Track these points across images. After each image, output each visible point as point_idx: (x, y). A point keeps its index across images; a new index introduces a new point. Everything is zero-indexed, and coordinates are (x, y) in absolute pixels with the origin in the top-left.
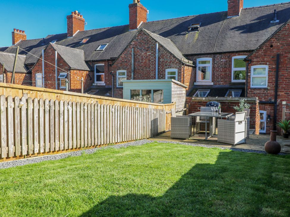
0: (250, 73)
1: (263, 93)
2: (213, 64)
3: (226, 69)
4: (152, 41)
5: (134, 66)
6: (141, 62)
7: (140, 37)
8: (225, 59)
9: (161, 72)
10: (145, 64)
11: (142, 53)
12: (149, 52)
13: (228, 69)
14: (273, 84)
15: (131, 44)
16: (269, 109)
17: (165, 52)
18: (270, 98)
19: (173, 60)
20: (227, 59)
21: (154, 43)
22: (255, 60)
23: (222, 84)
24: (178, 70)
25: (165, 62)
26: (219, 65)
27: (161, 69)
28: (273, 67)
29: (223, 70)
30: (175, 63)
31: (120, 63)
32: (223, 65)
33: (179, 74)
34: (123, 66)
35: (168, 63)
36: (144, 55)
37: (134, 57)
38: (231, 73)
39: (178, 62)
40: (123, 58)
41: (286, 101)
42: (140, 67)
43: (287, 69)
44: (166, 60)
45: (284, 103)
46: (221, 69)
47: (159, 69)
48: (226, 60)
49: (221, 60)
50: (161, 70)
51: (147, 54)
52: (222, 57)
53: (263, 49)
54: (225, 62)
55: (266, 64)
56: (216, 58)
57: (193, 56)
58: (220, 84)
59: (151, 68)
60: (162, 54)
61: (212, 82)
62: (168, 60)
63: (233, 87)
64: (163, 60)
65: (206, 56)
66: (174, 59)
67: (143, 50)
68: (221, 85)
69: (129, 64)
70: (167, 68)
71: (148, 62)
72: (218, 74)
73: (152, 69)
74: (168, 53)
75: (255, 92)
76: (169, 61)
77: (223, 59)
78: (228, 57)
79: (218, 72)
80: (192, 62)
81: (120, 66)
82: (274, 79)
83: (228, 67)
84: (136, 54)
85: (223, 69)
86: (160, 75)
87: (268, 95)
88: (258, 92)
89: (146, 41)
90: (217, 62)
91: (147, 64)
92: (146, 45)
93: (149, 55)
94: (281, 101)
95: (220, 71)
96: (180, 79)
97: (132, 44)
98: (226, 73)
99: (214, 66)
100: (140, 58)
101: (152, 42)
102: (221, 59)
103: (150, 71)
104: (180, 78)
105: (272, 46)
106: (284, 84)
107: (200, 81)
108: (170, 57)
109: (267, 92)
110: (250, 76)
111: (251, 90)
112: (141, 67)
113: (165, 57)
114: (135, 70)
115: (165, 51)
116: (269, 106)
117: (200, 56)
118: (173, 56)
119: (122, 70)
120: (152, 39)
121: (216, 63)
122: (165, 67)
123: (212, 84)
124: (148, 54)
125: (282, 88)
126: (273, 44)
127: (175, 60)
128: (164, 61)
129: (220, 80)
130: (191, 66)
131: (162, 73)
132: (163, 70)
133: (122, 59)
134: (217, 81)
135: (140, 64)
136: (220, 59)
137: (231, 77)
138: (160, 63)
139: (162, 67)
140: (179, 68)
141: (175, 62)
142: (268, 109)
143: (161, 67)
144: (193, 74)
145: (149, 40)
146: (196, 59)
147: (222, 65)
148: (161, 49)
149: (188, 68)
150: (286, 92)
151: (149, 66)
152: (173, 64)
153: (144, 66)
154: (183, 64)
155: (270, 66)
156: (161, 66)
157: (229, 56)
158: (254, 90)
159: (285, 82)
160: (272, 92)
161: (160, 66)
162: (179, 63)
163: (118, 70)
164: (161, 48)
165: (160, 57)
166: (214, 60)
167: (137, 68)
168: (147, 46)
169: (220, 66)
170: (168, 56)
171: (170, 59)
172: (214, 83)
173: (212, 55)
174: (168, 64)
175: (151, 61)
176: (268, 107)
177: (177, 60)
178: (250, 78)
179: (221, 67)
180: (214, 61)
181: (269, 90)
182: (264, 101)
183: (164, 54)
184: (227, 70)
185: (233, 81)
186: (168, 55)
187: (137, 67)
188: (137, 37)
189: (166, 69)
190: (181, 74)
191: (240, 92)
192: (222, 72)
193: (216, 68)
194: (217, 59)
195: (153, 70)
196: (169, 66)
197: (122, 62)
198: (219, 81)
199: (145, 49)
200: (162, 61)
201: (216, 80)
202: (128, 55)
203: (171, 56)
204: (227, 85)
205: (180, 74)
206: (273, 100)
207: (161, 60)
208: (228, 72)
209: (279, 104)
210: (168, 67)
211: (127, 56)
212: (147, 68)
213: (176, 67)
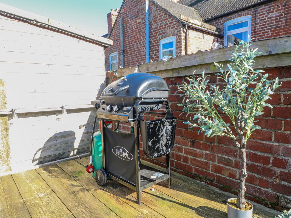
2: (252, 25)
3: (279, 30)
5: (124, 44)
6: (131, 37)
8: (276, 11)
9: (154, 46)
10: (136, 38)
11: (132, 23)
12: (139, 19)
13: (282, 29)
17: (158, 12)
19: (168, 21)
20: (281, 10)
24: (176, 37)
25: (159, 28)
26: (265, 25)
27: (154, 41)
30: (172, 26)
32: (273, 23)
33: (177, 45)
35: (163, 28)
36: (134, 25)
37: (124, 31)
39: (176, 24)
40: (114, 35)
42: (130, 44)
44: (160, 25)
46: (268, 32)
47: (151, 42)
48: (278, 13)
49: (270, 15)
50: (153, 44)
51: (137, 22)
52: (270, 10)
54: (276, 17)
56: (259, 13)
57: (219, 20)
59: (143, 42)
60: (155, 16)
62: (162, 24)
64: (156, 26)
65: (240, 13)
66: (170, 20)
67: (133, 17)
69: (119, 43)
70: (161, 39)
71: (138, 34)
73: (143, 45)
74: (162, 12)
76: (163, 26)
77: (272, 12)
78: (284, 6)
80: (214, 28)
81: (112, 48)
83: (284, 26)
84: (126, 26)
85: (274, 31)
86: (153, 51)
89: (135, 2)
90: (261, 20)
91: (137, 37)
92: (136, 8)
93: (139, 23)
95: (266, 36)
96: (179, 53)
97: (121, 13)
99: (255, 29)
100: (130, 31)
101: (142, 1)
102: (269, 13)
103: (140, 47)
104: (179, 51)
113: (159, 20)
114: (126, 49)
115: (158, 9)
117: (229, 17)
118: (169, 15)
119: (114, 53)
121: (258, 22)
122: (159, 36)
127: (171, 20)
128: (157, 28)
130: (209, 33)
131: (155, 48)
132: (156, 43)
135: (130, 39)
136: (266, 14)
138: (152, 32)
139: (155, 38)
140: (177, 34)
141: (172, 24)
143: (153, 39)
146: (223, 23)
147: (271, 23)
148: (154, 8)
151: (140, 41)
152: (169, 29)
153: (135, 42)
154: (184, 26)
161: (152, 37)
162: (178, 24)
163: (110, 54)
164: (153, 6)
165: (152, 22)
166: (254, 19)
167: (128, 47)
168: (136, 10)
169: (267, 27)
170: (162, 17)
171: (165, 21)
173: (251, 10)
174: (162, 31)
175: (141, 31)
177: (174, 21)
179: (268, 28)
180: (255, 19)
183: (157, 16)
184: (281, 32)
186: (162, 15)
187: (128, 44)
188: (127, 0)
189: (160, 40)
190: (181, 44)
193: (259, 31)
194: (260, 15)
196: (163, 33)
199: (135, 15)
200: (155, 28)
202: (118, 30)
203: (165, 16)
205: (179, 44)
207: (154, 27)
211: (117, 32)
212: (138, 44)
213: (173, 33)
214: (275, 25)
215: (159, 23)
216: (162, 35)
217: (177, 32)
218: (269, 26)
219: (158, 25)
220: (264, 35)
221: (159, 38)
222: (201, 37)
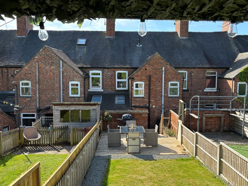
0: (133, 87)
1: (141, 101)
2: (102, 75)
3: (112, 80)
4: (56, 57)
5: (39, 77)
6: (45, 75)
7: (44, 52)
9: (65, 84)
10: (50, 76)
11: (47, 67)
14: (147, 95)
15: (35, 58)
17: (68, 68)
18: (146, 104)
19: (75, 74)
21: (57, 59)
22: (136, 78)
24: (80, 83)
25: (69, 76)
26: (107, 77)
28: (147, 83)
29: (110, 81)
31: (23, 75)
33: (81, 86)
34: (27, 77)
36: (48, 69)
37: (39, 70)
38: (116, 83)
40: (27, 70)
41: (155, 105)
42: (44, 79)
43: (155, 85)
45: (154, 106)
46: (108, 80)
48: (112, 73)
49: (109, 73)
50: (65, 82)
53: (141, 71)
55: (143, 81)
56: (105, 71)
57: (87, 69)
59: (56, 80)
60: (66, 69)
61: (102, 89)
62: (71, 74)
63: (117, 93)
65: (97, 69)
67: (47, 64)
68: (109, 91)
69: (33, 76)
70: (71, 81)
71: (52, 75)
72: (106, 84)
74: (71, 69)
76: (72, 76)
77: (109, 72)
78: (113, 71)
79: (106, 82)
81: (23, 77)
82: (148, 91)
83: (114, 79)
84: (41, 67)
86: (65, 86)
87: (145, 102)
88: (138, 99)
89: (49, 56)
90: (105, 74)
92: (50, 60)
93: (53, 69)
94: (152, 105)
96: (82, 90)
97: (36, 59)
98: (112, 83)
99: (103, 77)
100: (44, 71)
101: (56, 58)
103: (54, 82)
105: (146, 69)
106: (154, 94)
107: (92, 89)
108: (73, 72)
109: (144, 99)
110: (133, 89)
111: (134, 98)
112: (46, 79)
113: (69, 72)
114: (40, 81)
116: (145, 109)
117: (92, 69)
118: (76, 72)
119: (26, 81)
120: (55, 56)
121: (104, 75)
123: (102, 91)
124: (52, 68)
125: (152, 97)
126: (147, 68)
132: (66, 82)
133: (25, 71)
136: (107, 73)
137: (116, 86)
138: (64, 76)
139: (66, 80)
140: (81, 81)
141: (78, 76)
144: (88, 83)
145: (53, 56)
146: (89, 71)
147: (109, 77)
148: (65, 65)
150: (155, 99)
151: (54, 79)
152: (76, 78)
153: (49, 79)
154: (84, 78)
155: (145, 83)
156: (65, 79)
157: (114, 70)
158: (136, 98)
159: (154, 93)
160: (147, 100)
161: (64, 79)
162: (81, 77)
163: (21, 80)
165: (64, 71)
166: (103, 73)
167: (42, 80)
170: (71, 71)
171: (73, 74)
173: (101, 69)
174: (71, 78)
175: (55, 74)
177: (79, 75)
178: (133, 90)
181: (145, 98)
182: (142, 105)
185: (117, 89)
186: (71, 70)
187: (42, 78)
188: (41, 52)
189: (70, 81)
190: (83, 86)
192: (109, 82)
193: (105, 79)
195: (58, 82)
197: (26, 73)
198: (107, 89)
199: (50, 64)
200: (66, 75)
201: (105, 88)
202: (32, 67)
204: (113, 92)
206: (147, 105)
207: (65, 74)
209: (151, 107)
210: (72, 80)
211: (31, 69)
212: (52, 80)
213: (78, 80)
214: (111, 78)
215: (69, 74)
216: (71, 80)
219: (68, 74)
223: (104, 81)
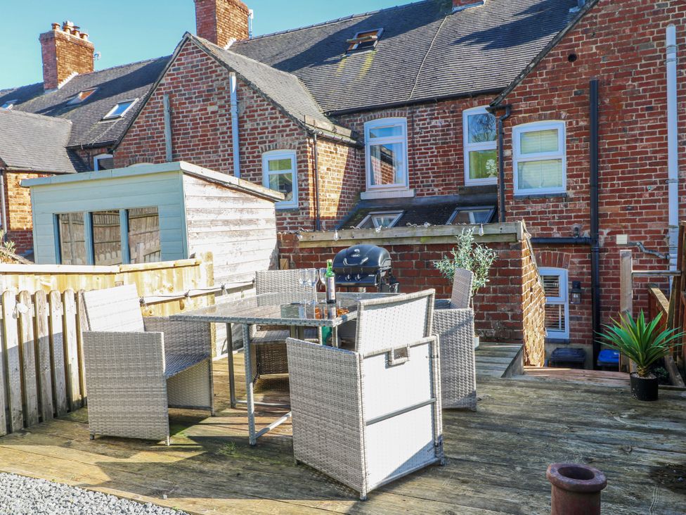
0: (510, 147)
1: (554, 212)
2: (409, 134)
3: (448, 147)
4: (218, 69)
5: (173, 148)
6: (192, 137)
7: (186, 59)
8: (442, 118)
9: (250, 162)
10: (204, 140)
11: (194, 109)
12: (211, 104)
13: (452, 146)
14: (583, 181)
15: (161, 82)
16: (576, 260)
17: (256, 101)
18: (575, 226)
19: (280, 122)
20: (448, 117)
21: (224, 76)
22: (523, 106)
23: (436, 193)
24: (297, 153)
25: (259, 131)
26: (427, 136)
27: (250, 153)
28: (581, 123)
29: (439, 152)
30: (288, 132)
31: (135, 144)
32: (438, 135)
33: (300, 167)
34: (144, 151)
35: (268, 133)
36: (198, 114)
37: (172, 123)
38: (463, 158)
39: (296, 130)
40: (143, 126)
41: (627, 232)
42: (189, 150)
43: (624, 130)
44: (261, 126)
45: (622, 239)
46: (432, 148)
47: (244, 153)
48: (445, 121)
49: (433, 123)
50: (248, 158)
51: (206, 109)
52: (434, 114)
53: (545, 68)
54: (442, 126)
55: (558, 117)
56: (418, 116)
58: (435, 194)
59: (222, 151)
60: (250, 107)
61: (411, 187)
62: (267, 125)
63: (470, 199)
64: (252, 125)
65: (389, 112)
66: (284, 120)
67: (196, 97)
68: (437, 195)
69: (159, 145)
70: (266, 150)
71: (211, 135)
72: (425, 165)
73: (224, 156)
74: (266, 103)
75: (529, 209)
76: (270, 129)
77: (437, 118)
78: (452, 112)
79: (426, 157)
80: (348, 132)
81: (135, 152)
82: (586, 165)
83: (453, 142)
84: (178, 113)
85: (441, 148)
86: (248, 171)
87: (571, 217)
88: (539, 207)
89: (201, 70)
90: (421, 128)
91: (209, 139)
92: (204, 83)
93: (212, 113)
94: (613, 233)
95: (430, 154)
96: (303, 181)
97: (163, 85)
98: (449, 159)
99: (413, 142)
100: (189, 125)
101: (219, 72)
102: (431, 119)
103: (217, 161)
104: (304, 178)
105: (572, 57)
106: (619, 179)
107: (378, 189)
108: (272, 114)
109: (566, 206)
110: (509, 158)
111: (517, 203)
112: (193, 150)
113: (259, 115)
115: (257, 97)
116: (576, 251)
117: (372, 114)
118: (280, 112)
119: (142, 164)
120: (217, 63)
121: (418, 130)
122: (260, 146)
123: (411, 193)
124: (210, 109)
125: (612, 191)
126: (579, 52)
127: (286, 121)
128: (257, 129)
129: (433, 181)
130: (343, 144)
131: (253, 166)
132: (253, 157)
133: (140, 131)
134: (424, 186)
135: (190, 142)
136: (428, 120)
137: (463, 170)
138: (244, 135)
139: (252, 148)
140: (299, 148)
141: (288, 129)
142: (572, 263)
143: (247, 149)
144: (355, 166)
145: (211, 67)
146: (362, 124)
147: (436, 136)
148: (246, 92)
149: (336, 149)
150: (625, 202)
151: (216, 147)
152: (282, 136)
153: (202, 149)
154: (311, 135)
155: (570, 124)
156: (249, 144)
157: (455, 108)
158: (525, 202)
159: (623, 173)
160: (583, 205)
161: (245, 144)
162: (299, 131)
164: (246, 88)
165: (243, 117)
166: (411, 124)
167: (183, 155)
168: (204, 87)
169: (430, 140)
170: (267, 113)
171: (272, 121)
172: (415, 191)
173: (405, 110)
174: (267, 137)
175: (218, 129)
176: (573, 257)
177: (291, 123)
178: (511, 164)
179: (432, 142)
180: (413, 125)
181: (572, 200)
182: (558, 236)
183: (255, 108)
184: (451, 151)
185: (470, 181)
186: (267, 109)
187: (183, 151)
188: (178, 60)
189: (263, 151)
190: (307, 166)
191: (489, 211)
192: (436, 156)
193: (420, 145)
194: (420, 120)
195: (227, 157)
196: (270, 142)
197: (140, 139)
198: (431, 186)
199: (202, 96)
200: (251, 130)
201: (422, 182)
202: (155, 116)
203: (273, 111)
204: (453, 197)
205: (303, 164)
206: (586, 233)
207: (248, 126)
208: (452, 155)
209: (606, 244)
210: (269, 146)
211: (152, 121)
212: (210, 153)
213: (291, 145)
214: (442, 139)
215: (261, 123)
216: (267, 144)
217: (299, 144)
218: (433, 140)
219: (258, 124)
220: (428, 153)
221: (260, 149)
222: (332, 150)
223: (416, 156)
